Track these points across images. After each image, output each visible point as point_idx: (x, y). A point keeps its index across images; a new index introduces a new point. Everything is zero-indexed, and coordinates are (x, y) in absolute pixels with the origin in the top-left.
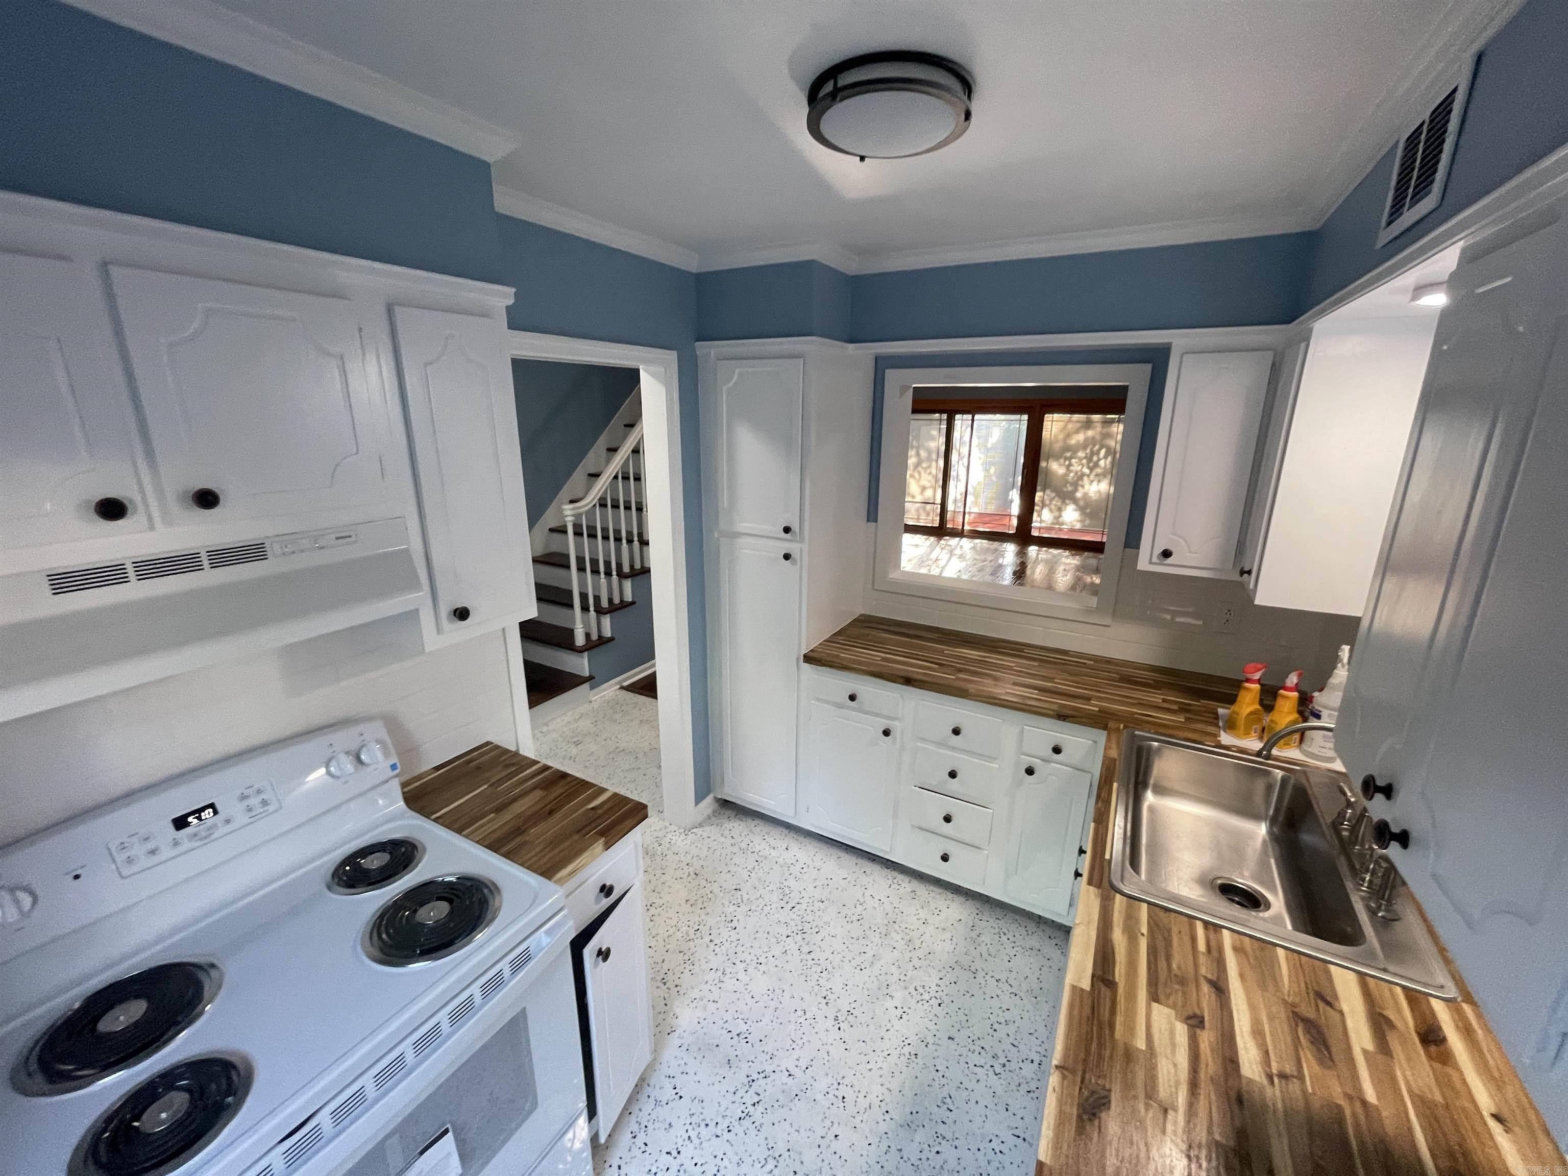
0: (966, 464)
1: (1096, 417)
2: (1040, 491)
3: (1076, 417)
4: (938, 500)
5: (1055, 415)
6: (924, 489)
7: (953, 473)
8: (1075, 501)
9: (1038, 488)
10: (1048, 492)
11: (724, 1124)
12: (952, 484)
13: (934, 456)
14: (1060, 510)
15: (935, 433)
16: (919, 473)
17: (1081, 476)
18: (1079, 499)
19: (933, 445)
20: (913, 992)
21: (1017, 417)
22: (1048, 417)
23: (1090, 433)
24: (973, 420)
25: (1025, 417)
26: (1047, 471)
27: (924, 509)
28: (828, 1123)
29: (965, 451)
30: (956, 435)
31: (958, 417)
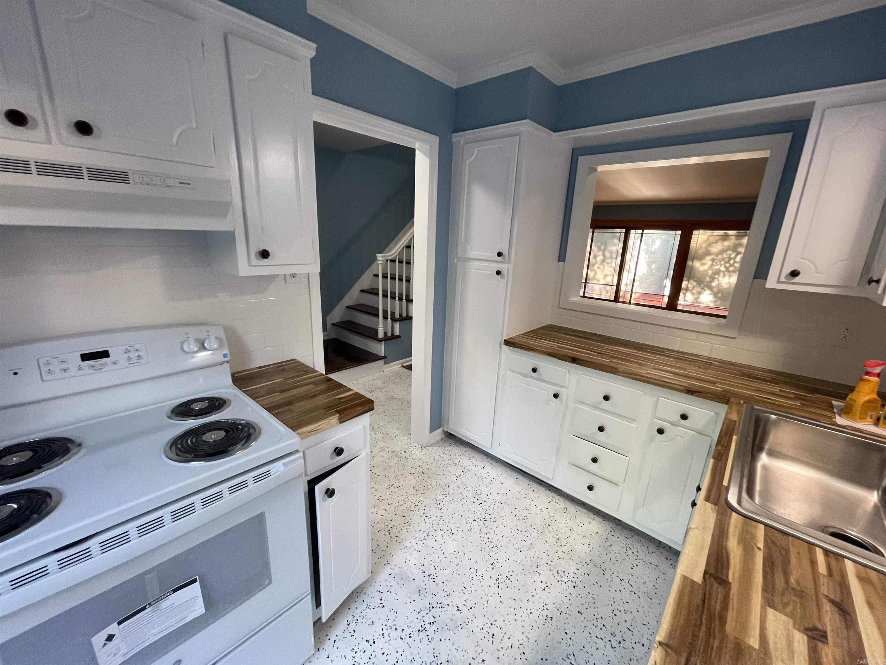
0: (636, 261)
1: (732, 233)
2: (686, 281)
3: (716, 232)
4: (615, 283)
5: (701, 231)
6: (606, 276)
7: (626, 267)
8: (711, 288)
9: (685, 278)
10: (691, 281)
11: (408, 631)
12: (625, 274)
13: (614, 256)
14: (699, 294)
15: (616, 241)
16: (604, 266)
17: (717, 273)
18: (714, 287)
19: (614, 249)
20: (556, 574)
21: (674, 232)
22: (696, 232)
23: (726, 243)
24: (642, 234)
25: (679, 232)
26: (692, 267)
27: (605, 288)
28: (479, 650)
29: (636, 253)
30: (630, 243)
31: (632, 231)
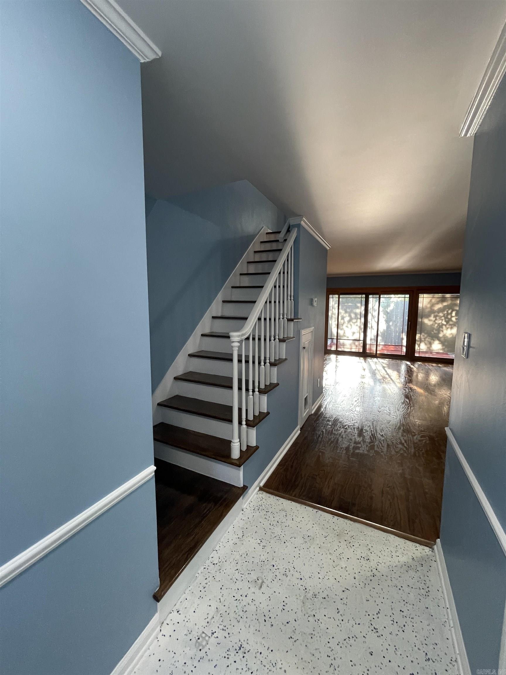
0: (377, 321)
1: (448, 295)
3: (437, 295)
4: (362, 338)
5: (425, 295)
6: (354, 333)
7: (369, 325)
8: (439, 339)
9: (417, 332)
10: (423, 334)
12: (369, 331)
13: (359, 317)
14: (430, 344)
15: (359, 305)
16: (351, 325)
17: (441, 326)
19: (358, 311)
21: (403, 296)
22: (421, 296)
23: (445, 304)
24: (380, 298)
25: (408, 296)
26: (422, 323)
29: (376, 314)
30: (370, 306)
31: (370, 296)
